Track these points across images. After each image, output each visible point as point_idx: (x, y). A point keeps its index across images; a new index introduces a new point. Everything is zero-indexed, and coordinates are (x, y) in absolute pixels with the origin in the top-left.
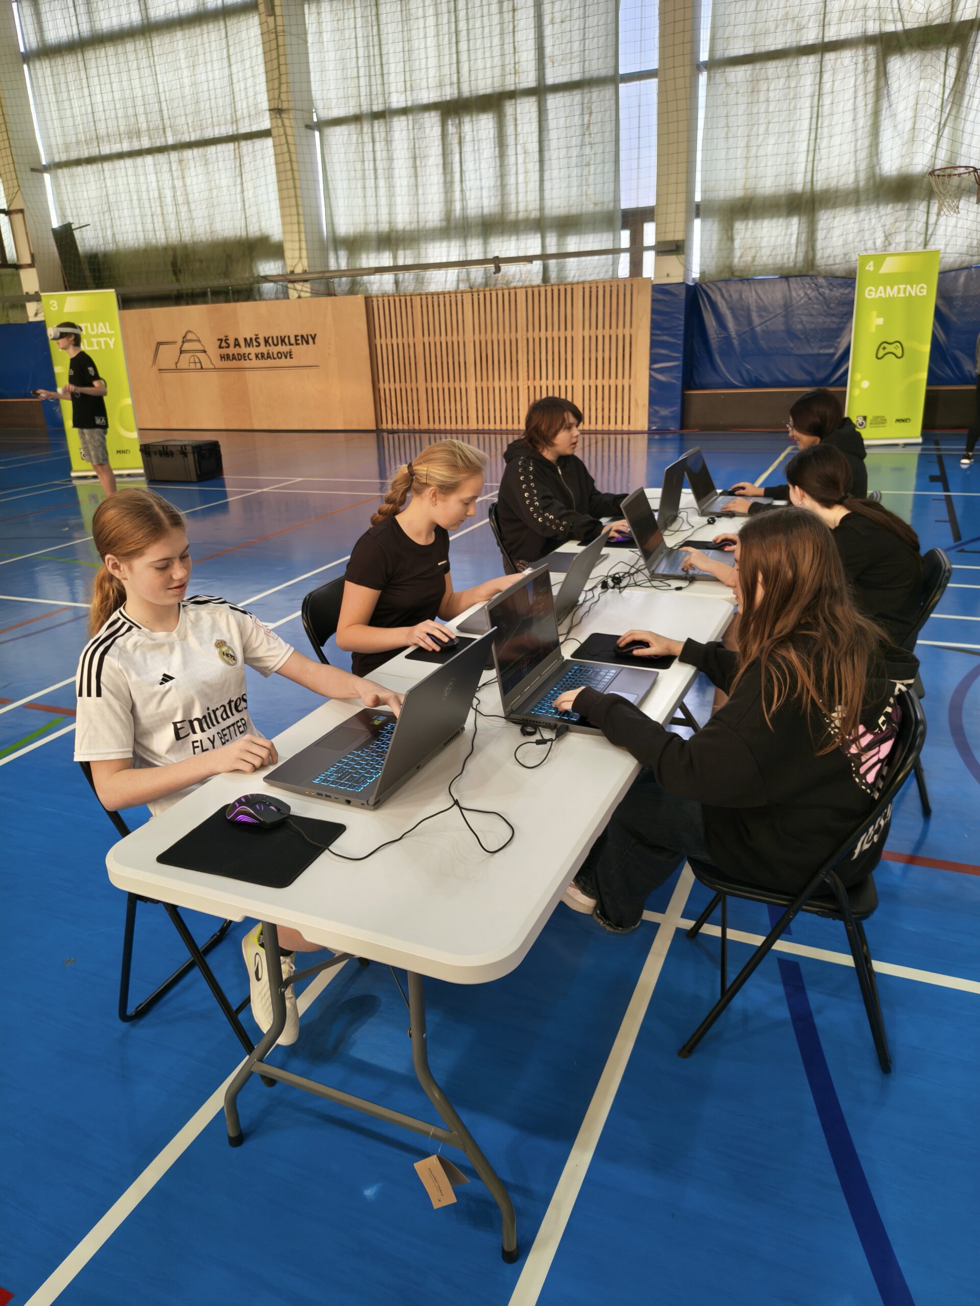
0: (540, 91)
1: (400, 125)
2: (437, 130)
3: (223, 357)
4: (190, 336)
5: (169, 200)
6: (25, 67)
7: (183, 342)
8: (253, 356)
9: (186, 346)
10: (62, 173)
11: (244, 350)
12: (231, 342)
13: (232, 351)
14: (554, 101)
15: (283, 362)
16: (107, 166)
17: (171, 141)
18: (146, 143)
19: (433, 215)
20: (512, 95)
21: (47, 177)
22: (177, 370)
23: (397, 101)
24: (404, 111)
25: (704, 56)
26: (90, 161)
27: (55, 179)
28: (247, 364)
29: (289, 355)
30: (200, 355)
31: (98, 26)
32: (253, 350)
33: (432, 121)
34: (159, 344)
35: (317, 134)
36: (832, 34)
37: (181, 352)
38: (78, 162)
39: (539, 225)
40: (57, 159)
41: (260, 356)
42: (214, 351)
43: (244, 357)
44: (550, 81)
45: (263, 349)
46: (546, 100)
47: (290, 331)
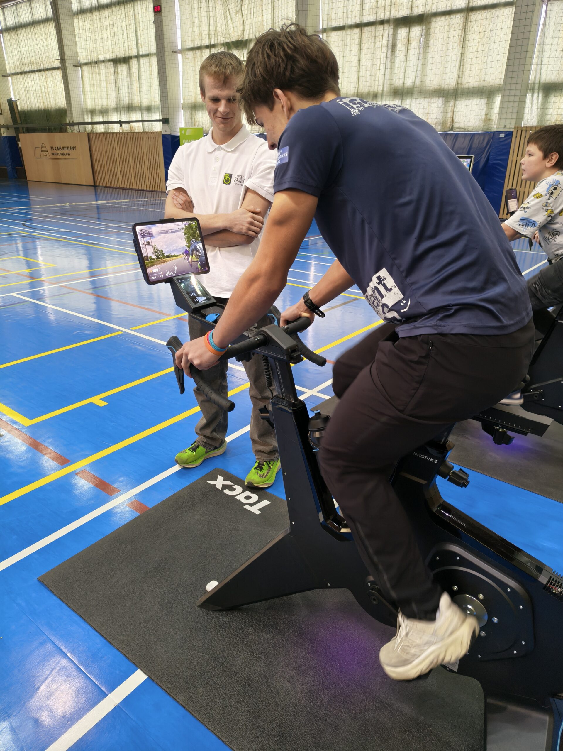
0: (138, 57)
1: (102, 66)
2: (112, 70)
3: (53, 154)
4: (43, 145)
5: (43, 91)
6: (1, 35)
7: (42, 147)
8: (60, 154)
9: (43, 149)
10: (14, 77)
11: (58, 152)
12: (54, 148)
13: (55, 152)
14: (142, 61)
15: (68, 157)
16: (25, 76)
17: (42, 68)
18: (35, 68)
19: (112, 103)
20: (130, 58)
21: (10, 78)
22: (41, 158)
23: (101, 58)
24: (103, 61)
25: (179, 47)
26: (21, 73)
27: (12, 79)
28: (58, 157)
29: (69, 154)
30: (46, 152)
31: (20, 21)
32: (60, 152)
33: (111, 65)
34: (36, 148)
35: (80, 68)
36: (212, 42)
37: (42, 151)
38: (18, 74)
39: (140, 109)
40: (12, 72)
41: (63, 154)
42: (50, 152)
43: (56, 154)
44: (141, 53)
45: (62, 152)
46: (139, 60)
47: (69, 145)
